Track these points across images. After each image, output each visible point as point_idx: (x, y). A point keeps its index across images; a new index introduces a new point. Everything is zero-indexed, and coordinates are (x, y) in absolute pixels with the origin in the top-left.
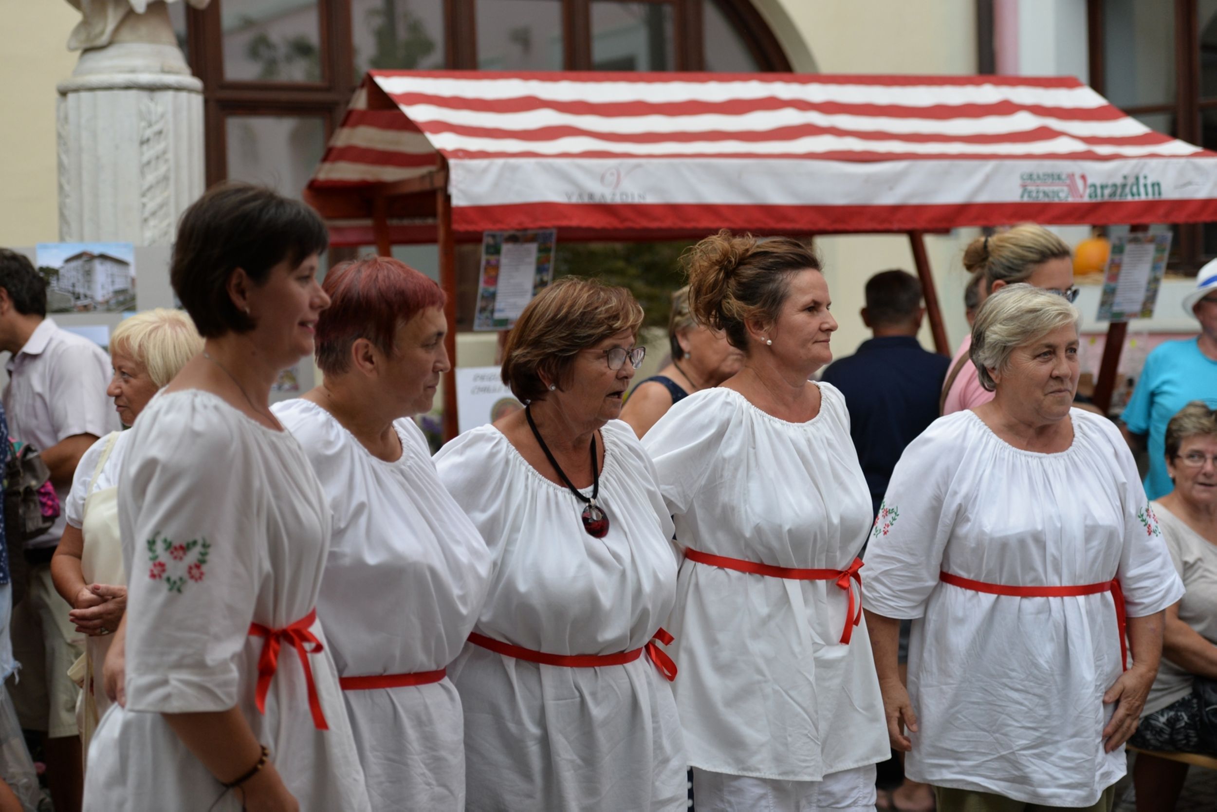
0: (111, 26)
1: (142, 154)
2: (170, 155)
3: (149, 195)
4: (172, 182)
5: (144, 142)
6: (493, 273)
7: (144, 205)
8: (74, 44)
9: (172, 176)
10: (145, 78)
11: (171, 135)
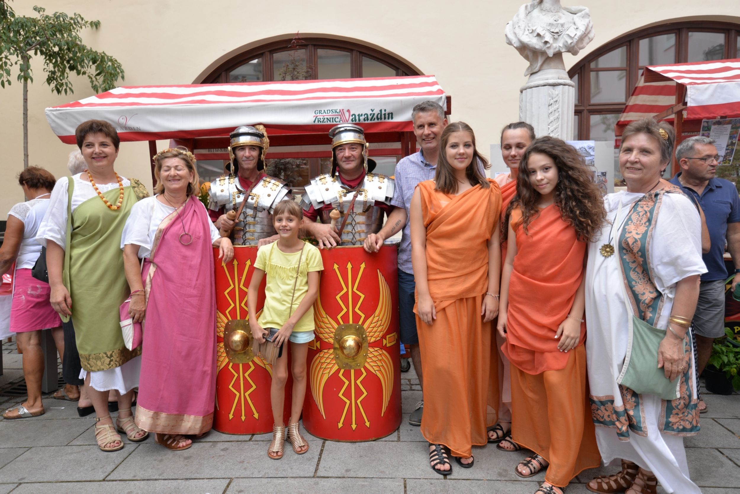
0: (539, 64)
1: (549, 110)
2: (560, 110)
3: (551, 125)
4: (560, 119)
5: (550, 105)
7: (549, 128)
8: (527, 73)
9: (560, 117)
10: (551, 81)
11: (561, 102)
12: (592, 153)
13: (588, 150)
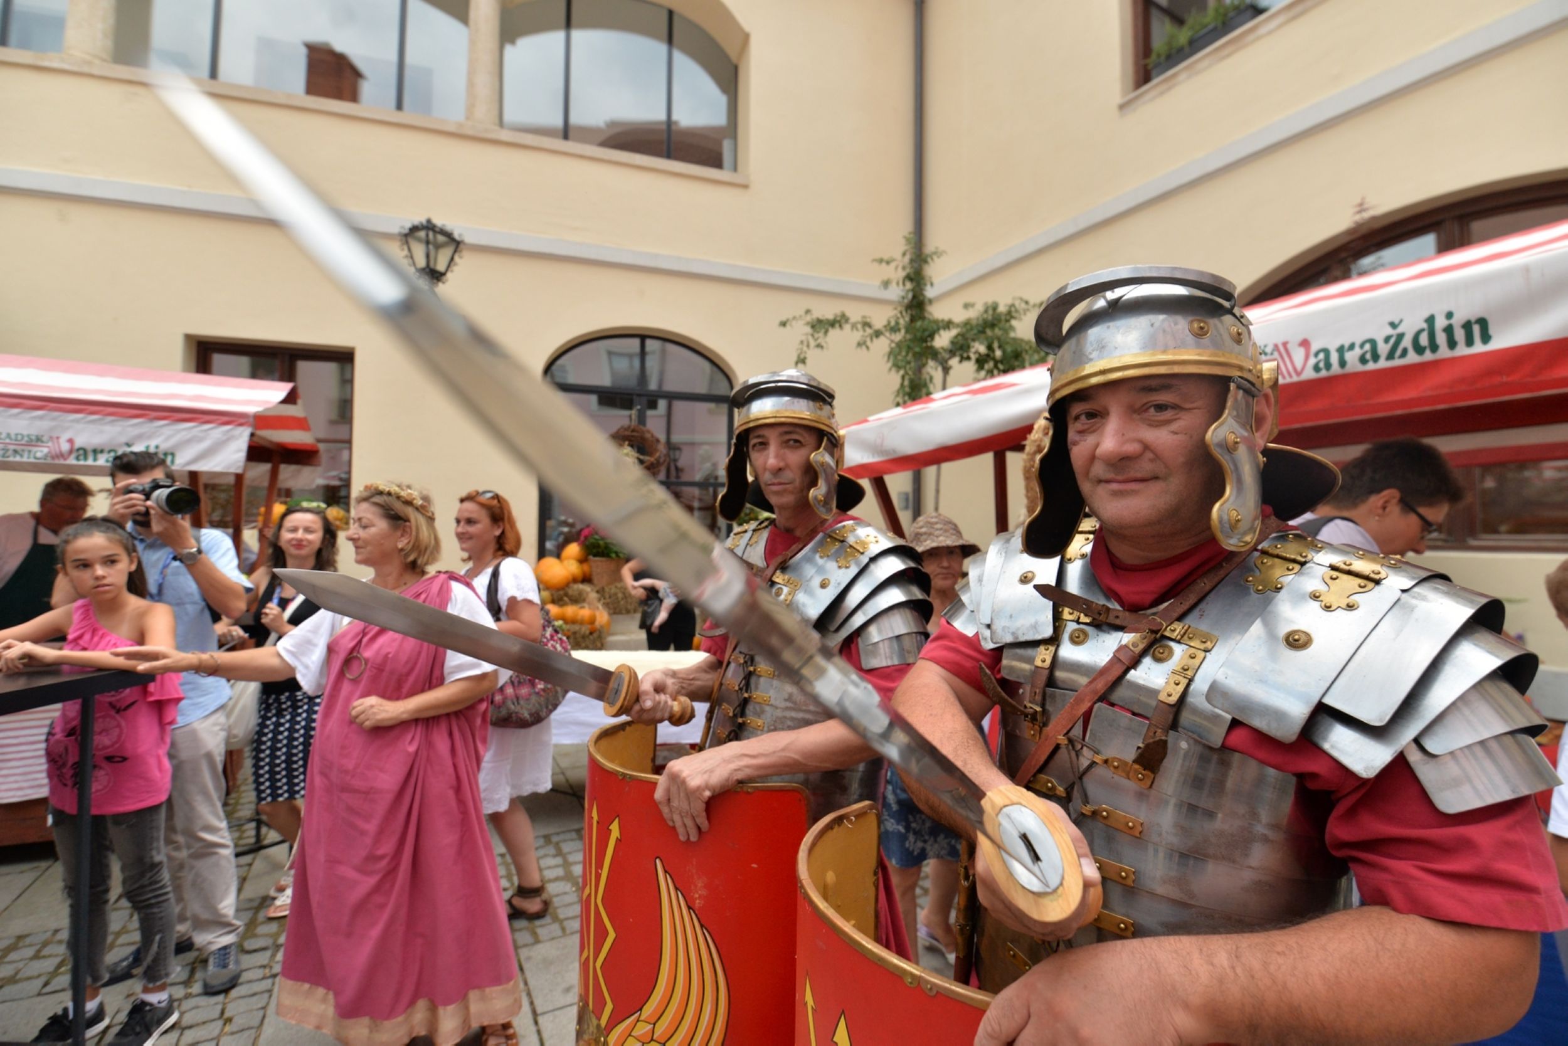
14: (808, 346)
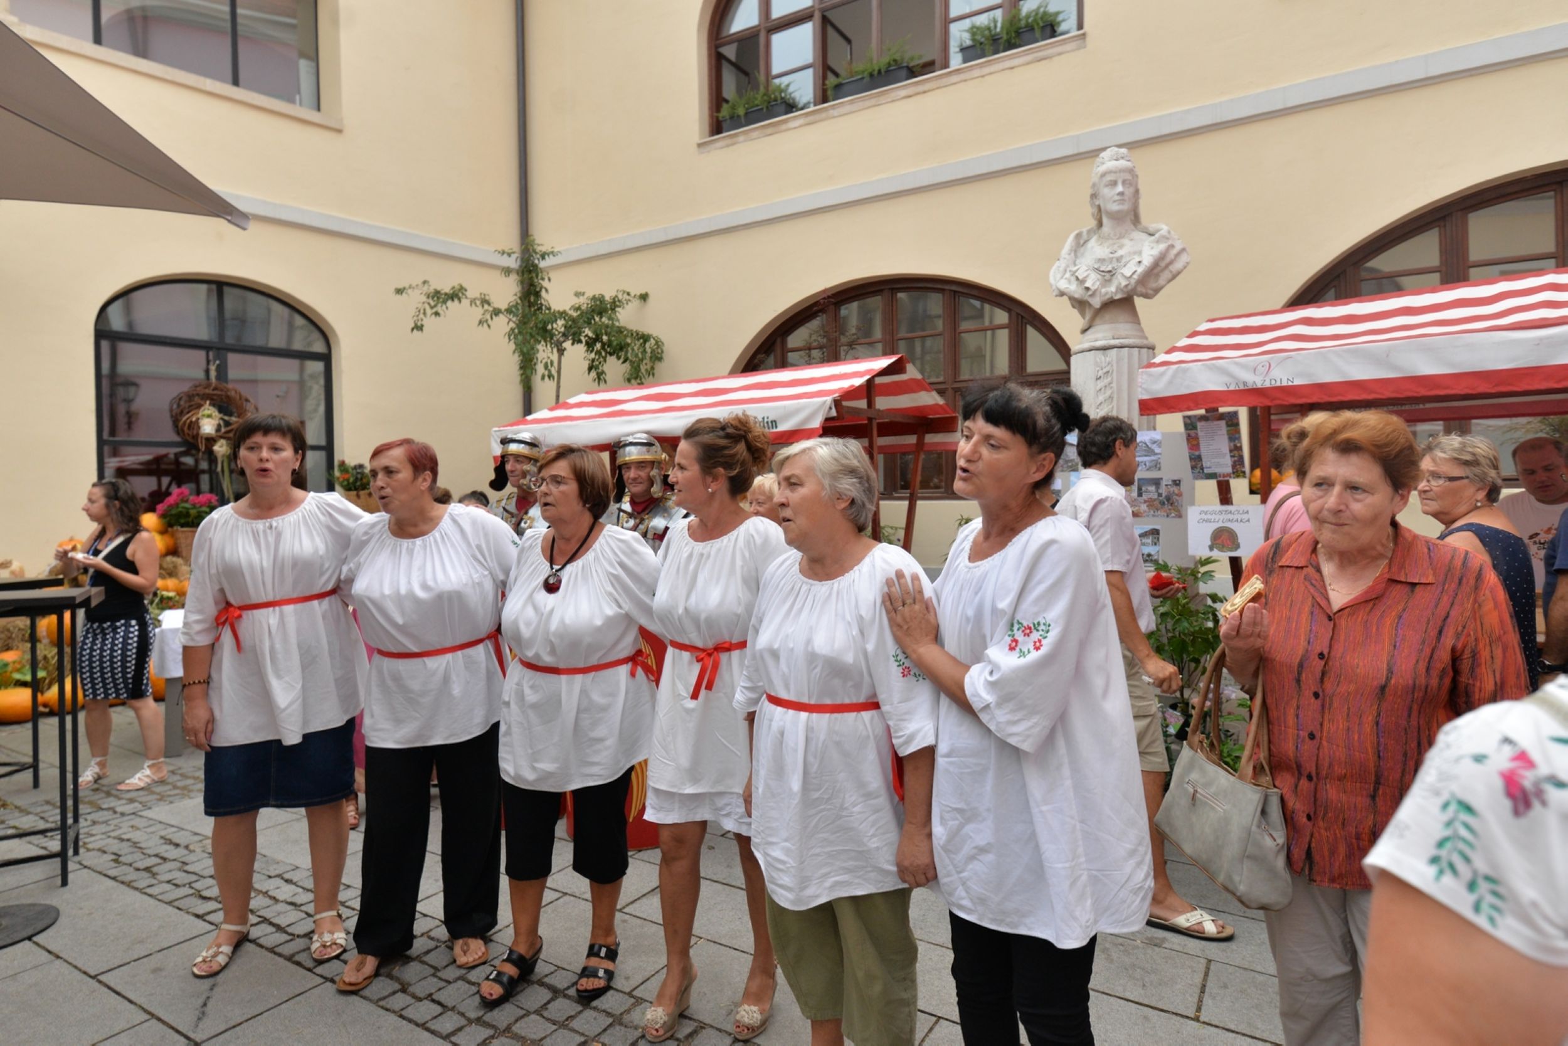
0: (1088, 317)
1: (1097, 385)
2: (1114, 385)
3: (1101, 407)
4: (1115, 399)
5: (1098, 378)
6: (1195, 443)
9: (1115, 396)
10: (1099, 344)
11: (1115, 374)
12: (1157, 450)
13: (1150, 445)
14: (425, 313)
